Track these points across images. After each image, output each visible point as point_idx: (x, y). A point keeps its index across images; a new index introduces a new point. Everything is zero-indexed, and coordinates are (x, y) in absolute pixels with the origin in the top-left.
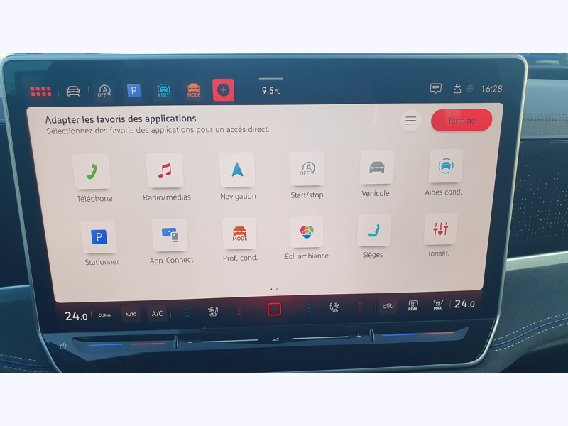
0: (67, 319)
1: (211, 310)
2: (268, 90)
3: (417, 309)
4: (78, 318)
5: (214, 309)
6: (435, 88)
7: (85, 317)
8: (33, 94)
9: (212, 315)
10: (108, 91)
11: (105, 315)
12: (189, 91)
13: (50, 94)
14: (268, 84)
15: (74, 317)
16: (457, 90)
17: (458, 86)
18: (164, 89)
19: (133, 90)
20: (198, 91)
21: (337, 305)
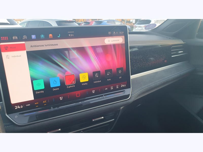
0: (16, 109)
1: (60, 98)
2: (70, 35)
3: (113, 89)
4: (19, 107)
5: (61, 97)
6: (110, 33)
7: (22, 107)
8: (2, 39)
9: (61, 99)
10: (26, 37)
11: (28, 105)
12: (50, 36)
13: (7, 39)
14: (70, 34)
15: (18, 108)
16: (114, 33)
17: (114, 32)
18: (42, 36)
19: (34, 37)
20: (52, 36)
21: (94, 91)
